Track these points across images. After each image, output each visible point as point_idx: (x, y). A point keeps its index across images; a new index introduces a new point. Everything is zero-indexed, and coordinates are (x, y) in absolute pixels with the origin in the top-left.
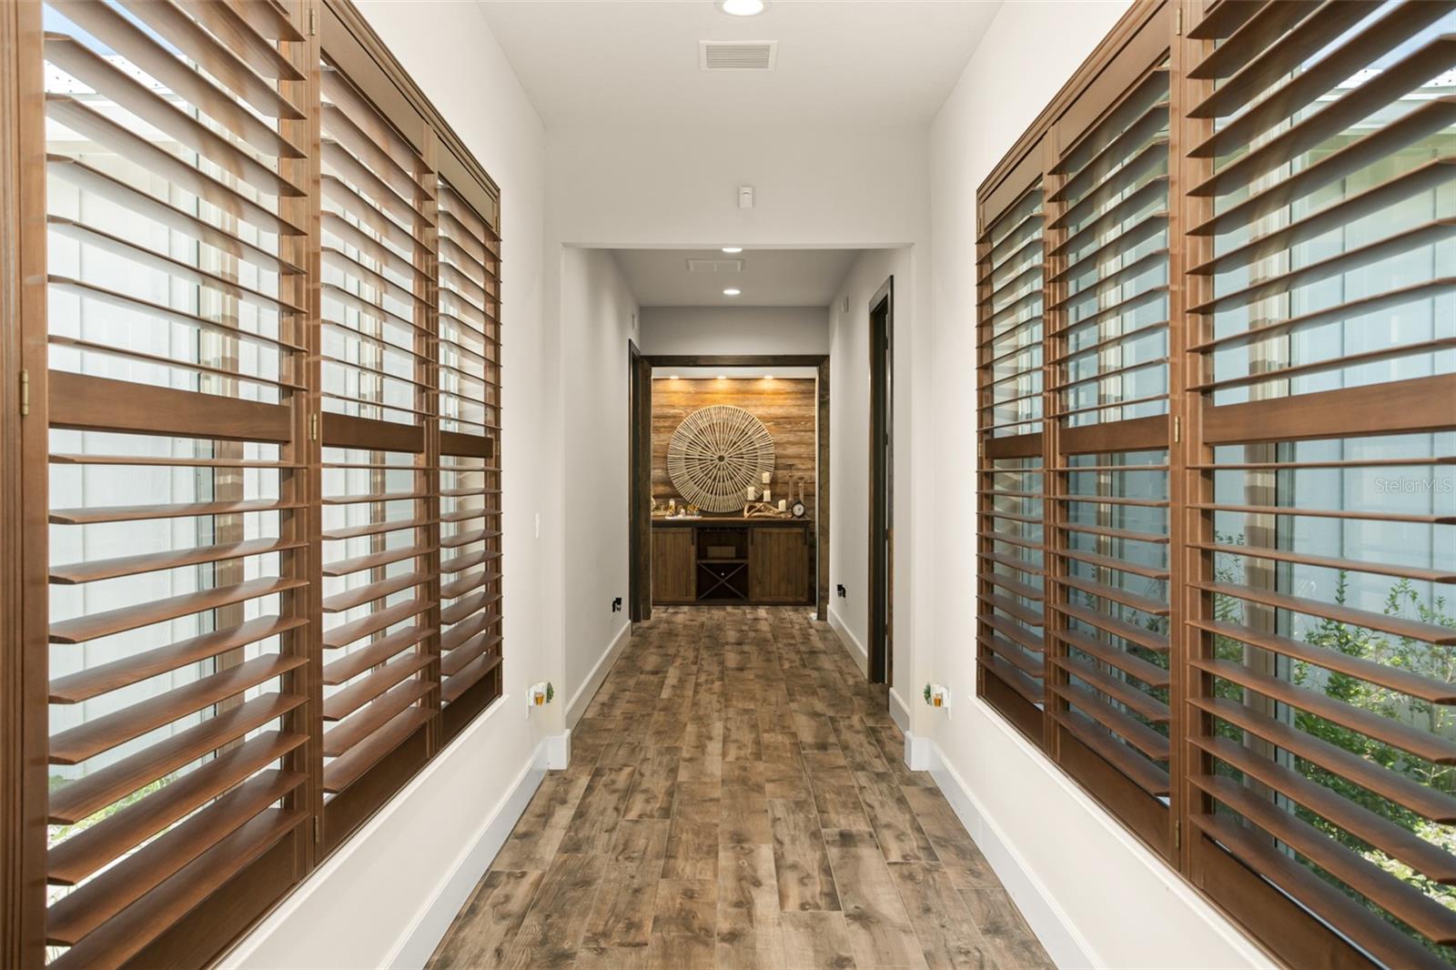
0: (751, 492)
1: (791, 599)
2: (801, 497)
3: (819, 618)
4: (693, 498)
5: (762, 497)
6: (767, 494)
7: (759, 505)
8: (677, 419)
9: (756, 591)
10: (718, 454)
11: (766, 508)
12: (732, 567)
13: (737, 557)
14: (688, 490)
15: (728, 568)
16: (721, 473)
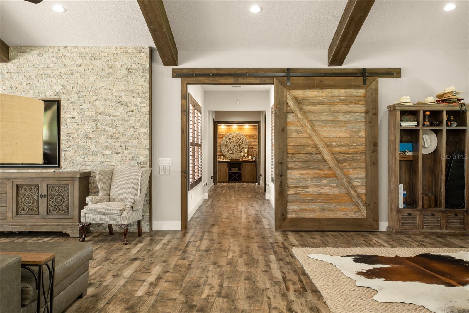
0: (242, 154)
1: (252, 181)
2: (255, 155)
3: (258, 184)
4: (227, 156)
5: (245, 156)
6: (246, 155)
7: (244, 157)
8: (223, 135)
9: (243, 179)
10: (234, 144)
11: (246, 158)
12: (237, 173)
13: (239, 170)
14: (226, 154)
15: (236, 173)
16: (235, 149)
